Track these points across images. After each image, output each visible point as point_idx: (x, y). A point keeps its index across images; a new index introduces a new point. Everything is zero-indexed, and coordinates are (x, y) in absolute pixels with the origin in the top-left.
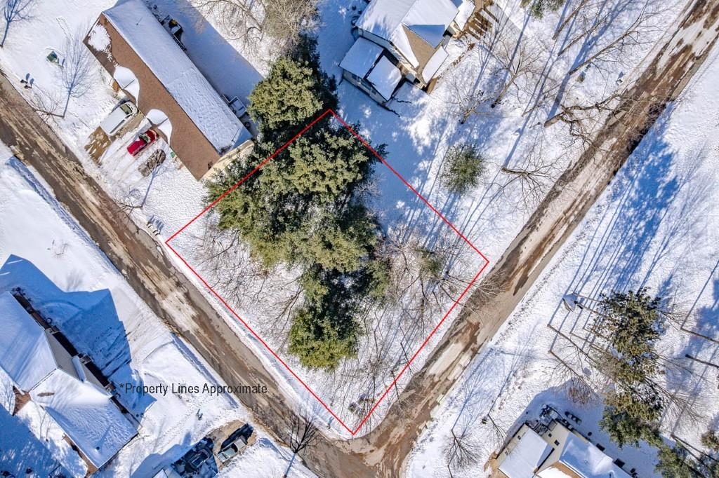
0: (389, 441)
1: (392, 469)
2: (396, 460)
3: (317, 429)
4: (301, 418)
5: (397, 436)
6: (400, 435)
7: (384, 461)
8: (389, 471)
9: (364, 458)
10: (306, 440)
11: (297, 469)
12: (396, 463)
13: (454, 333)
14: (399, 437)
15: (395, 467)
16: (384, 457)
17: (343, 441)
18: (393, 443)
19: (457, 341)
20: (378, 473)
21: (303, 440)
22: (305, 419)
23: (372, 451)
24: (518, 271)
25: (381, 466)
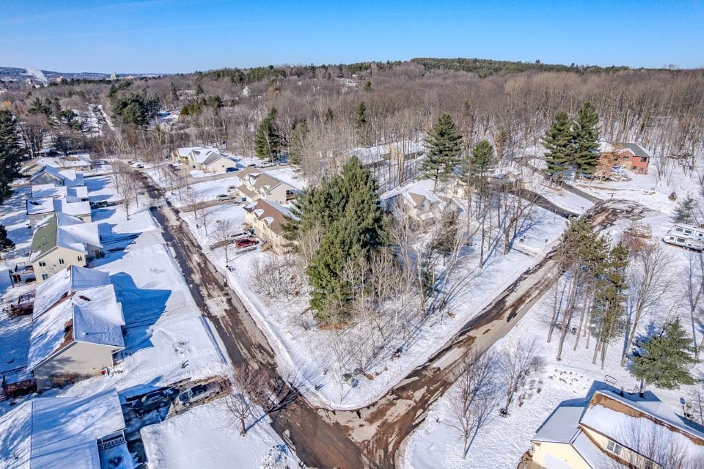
0: (385, 418)
1: (386, 451)
2: (392, 439)
3: (301, 395)
4: (287, 383)
5: (395, 415)
6: (399, 414)
7: (375, 438)
8: (381, 452)
9: (350, 432)
10: (285, 403)
11: (261, 428)
12: (392, 444)
13: (456, 342)
14: (397, 417)
15: (390, 448)
16: (376, 434)
17: (328, 410)
18: (389, 421)
19: (459, 347)
20: (365, 452)
21: (281, 402)
22: (292, 384)
23: (361, 426)
24: (506, 310)
25: (371, 443)
